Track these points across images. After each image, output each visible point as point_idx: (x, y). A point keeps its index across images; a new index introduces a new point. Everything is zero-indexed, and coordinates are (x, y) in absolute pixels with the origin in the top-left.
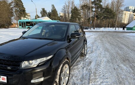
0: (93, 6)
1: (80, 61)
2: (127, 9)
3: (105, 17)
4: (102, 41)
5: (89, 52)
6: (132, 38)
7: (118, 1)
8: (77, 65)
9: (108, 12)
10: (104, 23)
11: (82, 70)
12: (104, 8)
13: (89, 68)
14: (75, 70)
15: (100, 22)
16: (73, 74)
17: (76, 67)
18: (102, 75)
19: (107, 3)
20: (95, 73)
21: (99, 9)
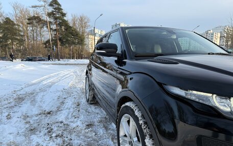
2: (92, 33)
7: (82, 20)
21: (63, 27)
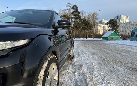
0: (73, 16)
1: (67, 65)
2: (101, 22)
3: (83, 28)
4: (85, 46)
5: (76, 56)
6: (111, 44)
7: (94, 15)
8: (65, 70)
9: (85, 23)
10: (83, 34)
11: (73, 75)
12: (82, 19)
13: (81, 72)
14: (64, 76)
15: (79, 33)
16: (62, 81)
17: (64, 72)
18: (101, 79)
19: (84, 15)
20: (91, 78)
21: (78, 20)
